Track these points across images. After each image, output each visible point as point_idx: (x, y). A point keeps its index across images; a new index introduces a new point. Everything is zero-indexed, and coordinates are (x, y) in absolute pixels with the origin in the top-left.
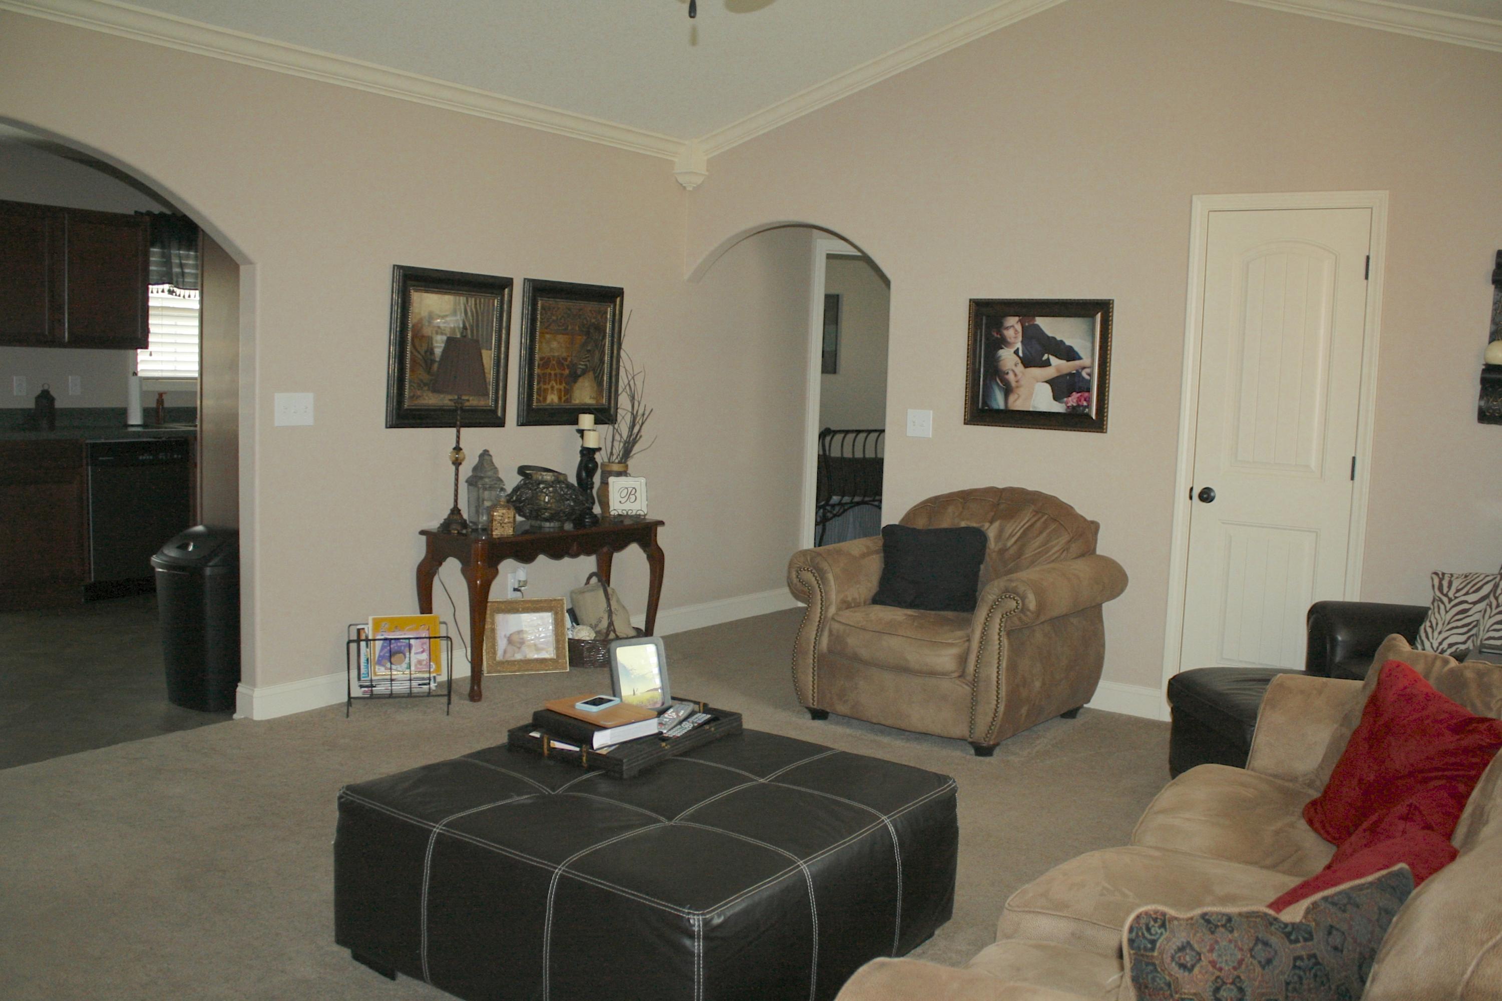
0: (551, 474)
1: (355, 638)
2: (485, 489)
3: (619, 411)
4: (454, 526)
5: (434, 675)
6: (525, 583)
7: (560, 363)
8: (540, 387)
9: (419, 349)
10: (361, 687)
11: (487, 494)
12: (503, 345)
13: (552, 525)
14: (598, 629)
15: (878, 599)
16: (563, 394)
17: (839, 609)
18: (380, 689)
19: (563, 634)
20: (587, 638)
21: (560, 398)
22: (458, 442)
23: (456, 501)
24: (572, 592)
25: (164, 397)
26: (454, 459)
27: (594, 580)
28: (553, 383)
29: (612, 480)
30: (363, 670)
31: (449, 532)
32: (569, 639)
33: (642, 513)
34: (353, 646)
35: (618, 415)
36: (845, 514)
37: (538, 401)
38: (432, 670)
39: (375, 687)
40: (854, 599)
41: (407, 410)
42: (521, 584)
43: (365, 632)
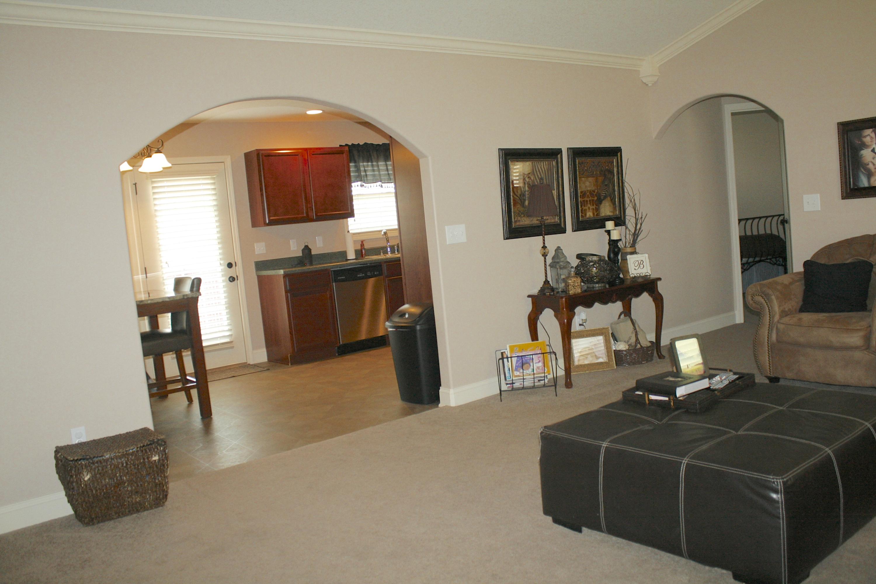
0: (595, 257)
1: (501, 357)
2: (561, 268)
3: (627, 217)
4: (546, 291)
5: (547, 374)
6: (586, 320)
7: (592, 193)
8: (583, 209)
9: (516, 193)
10: (507, 384)
11: (561, 271)
12: (560, 186)
13: (600, 285)
14: (629, 343)
15: (803, 309)
16: (595, 212)
17: (781, 317)
18: (517, 385)
19: (611, 348)
20: (624, 349)
21: (594, 214)
22: (544, 243)
23: (546, 276)
24: (612, 324)
25: (364, 243)
26: (543, 253)
27: (623, 316)
28: (589, 205)
29: (629, 257)
30: (507, 375)
31: (545, 294)
32: (614, 350)
33: (648, 274)
34: (501, 361)
35: (626, 219)
36: (751, 268)
37: (582, 216)
38: (545, 372)
39: (514, 383)
40: (789, 309)
41: (514, 228)
42: (584, 321)
43: (505, 354)
